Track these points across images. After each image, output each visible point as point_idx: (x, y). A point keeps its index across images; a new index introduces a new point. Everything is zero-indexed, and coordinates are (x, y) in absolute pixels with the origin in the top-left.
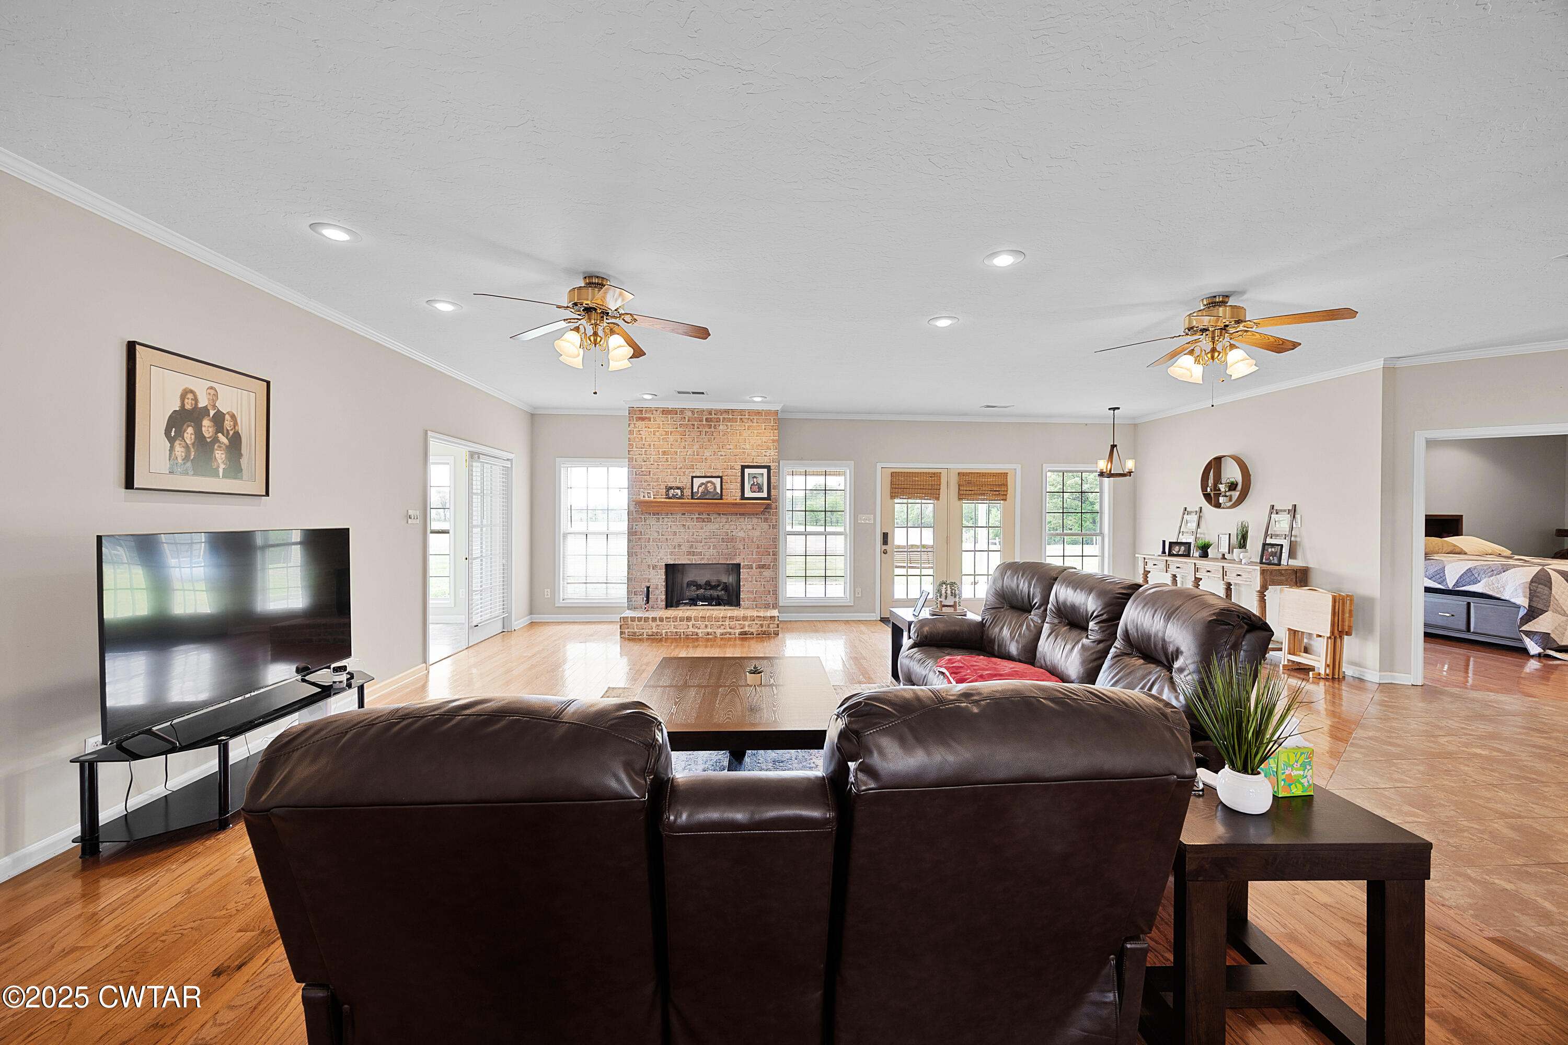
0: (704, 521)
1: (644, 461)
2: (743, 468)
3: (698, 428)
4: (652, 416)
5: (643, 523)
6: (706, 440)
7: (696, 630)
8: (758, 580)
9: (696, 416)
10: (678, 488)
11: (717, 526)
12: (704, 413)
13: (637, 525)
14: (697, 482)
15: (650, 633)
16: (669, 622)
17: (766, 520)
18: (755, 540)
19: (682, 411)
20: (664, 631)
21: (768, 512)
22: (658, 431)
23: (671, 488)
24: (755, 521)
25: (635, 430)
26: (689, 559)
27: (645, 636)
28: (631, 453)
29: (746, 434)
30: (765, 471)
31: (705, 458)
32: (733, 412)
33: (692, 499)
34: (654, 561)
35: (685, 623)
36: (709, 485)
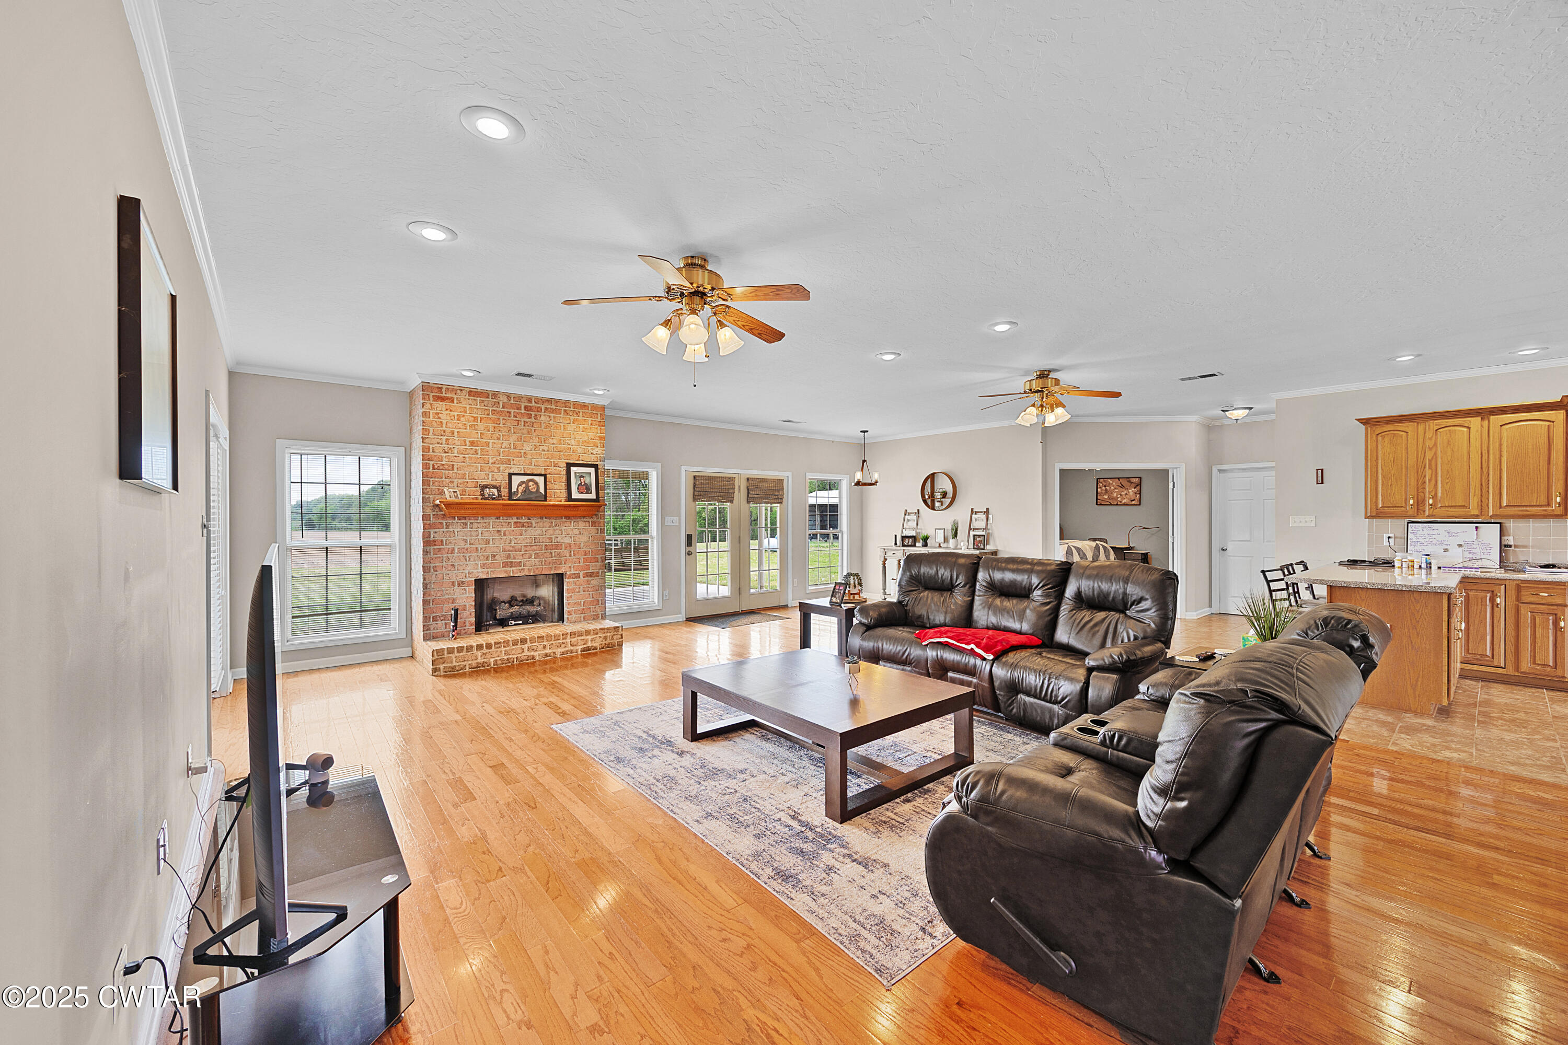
0: (523, 526)
1: (445, 452)
2: (569, 466)
3: (516, 417)
4: (455, 397)
5: (444, 530)
6: (525, 431)
8: (586, 589)
9: (512, 402)
10: (494, 487)
11: (539, 531)
12: (523, 400)
13: (436, 532)
14: (516, 480)
15: (474, 665)
16: (499, 647)
17: (594, 524)
18: (582, 546)
19: (495, 395)
20: (492, 660)
21: (596, 515)
22: (464, 416)
23: (486, 486)
24: (582, 524)
25: (431, 412)
26: (506, 572)
27: (467, 670)
28: (426, 441)
29: (571, 427)
30: (592, 470)
31: (525, 453)
32: (557, 402)
33: (510, 499)
34: (460, 578)
35: (519, 646)
36: (531, 484)
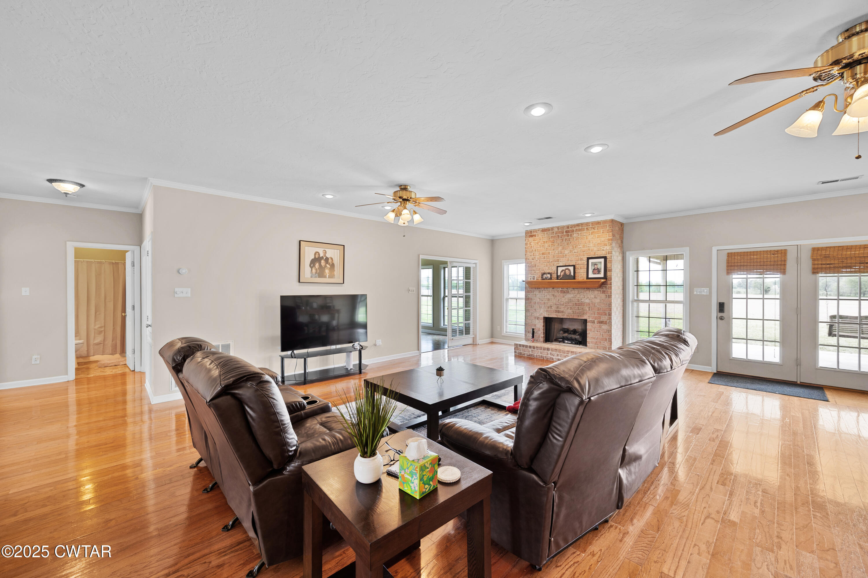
0: (564, 293)
1: (533, 259)
2: (588, 259)
3: (561, 237)
4: (536, 234)
5: (532, 293)
6: (566, 244)
7: (552, 357)
8: (599, 331)
9: (560, 230)
10: (549, 273)
11: (572, 296)
12: (565, 228)
13: (529, 295)
14: (560, 269)
15: (528, 354)
16: (538, 349)
17: (604, 292)
18: (596, 305)
19: (552, 229)
20: (535, 354)
21: (605, 287)
22: (540, 242)
23: (544, 274)
24: (596, 292)
25: (528, 243)
26: (556, 315)
27: (526, 356)
28: (526, 255)
29: (590, 237)
30: (602, 260)
31: (566, 255)
32: (582, 225)
33: (557, 279)
34: (538, 315)
35: (546, 351)
36: (567, 271)
